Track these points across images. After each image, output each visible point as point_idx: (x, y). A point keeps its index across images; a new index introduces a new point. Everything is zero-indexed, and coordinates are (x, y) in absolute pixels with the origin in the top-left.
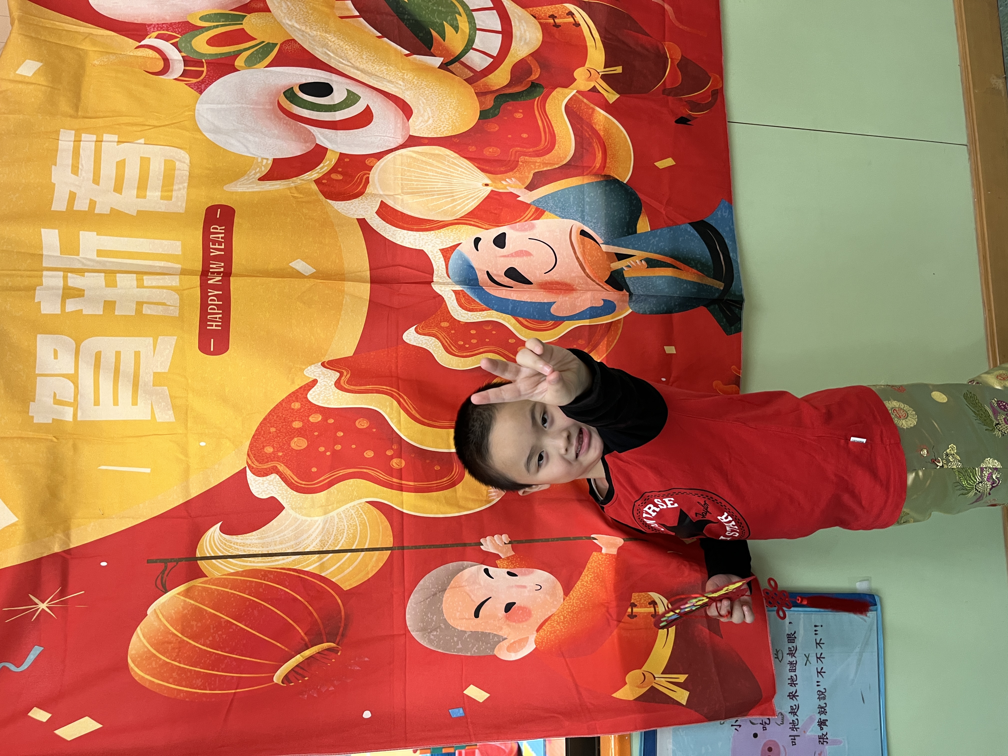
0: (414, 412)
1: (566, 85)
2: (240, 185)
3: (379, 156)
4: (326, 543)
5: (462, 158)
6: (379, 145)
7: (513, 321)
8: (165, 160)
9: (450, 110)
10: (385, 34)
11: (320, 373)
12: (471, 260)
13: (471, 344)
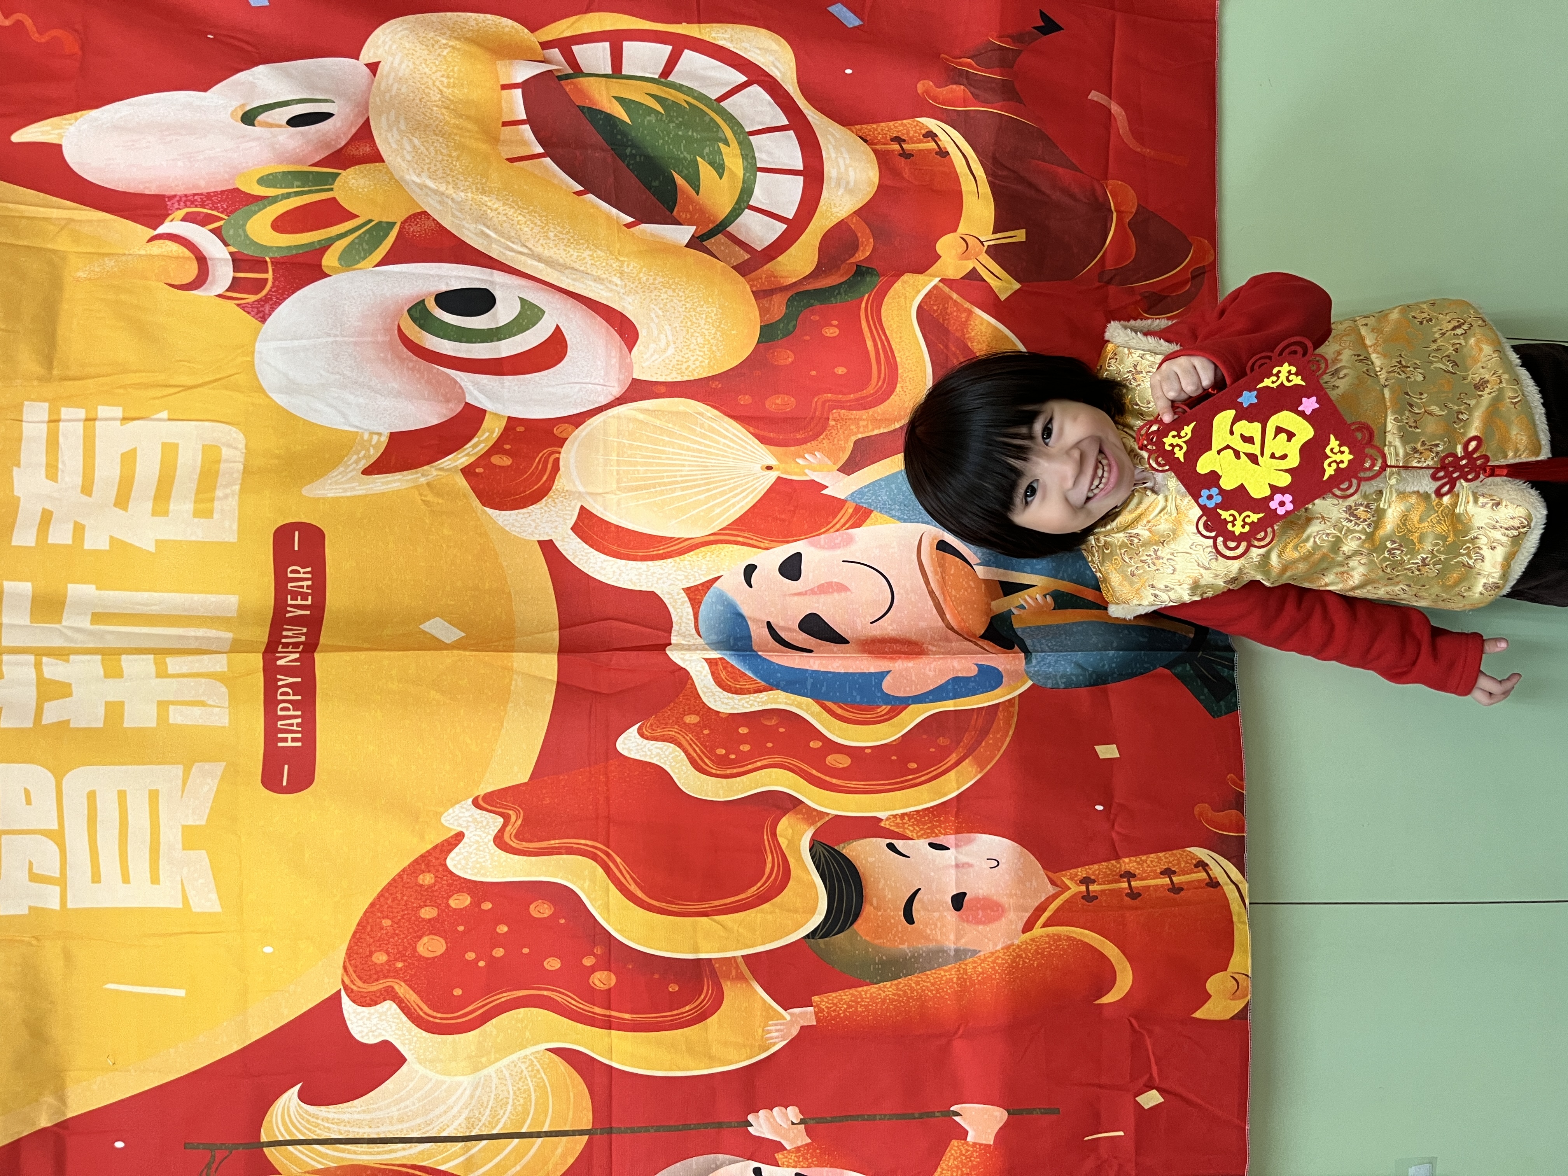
0: (633, 888)
1: (921, 268)
2: (330, 484)
3: (577, 420)
4: (477, 1122)
5: (727, 419)
6: (578, 401)
7: (817, 708)
8: (203, 446)
9: (706, 327)
10: (589, 187)
11: (470, 819)
12: (738, 603)
13: (738, 752)
